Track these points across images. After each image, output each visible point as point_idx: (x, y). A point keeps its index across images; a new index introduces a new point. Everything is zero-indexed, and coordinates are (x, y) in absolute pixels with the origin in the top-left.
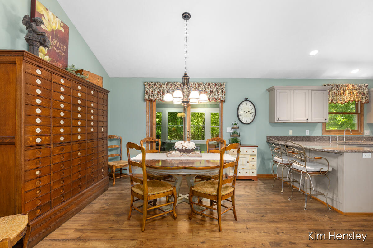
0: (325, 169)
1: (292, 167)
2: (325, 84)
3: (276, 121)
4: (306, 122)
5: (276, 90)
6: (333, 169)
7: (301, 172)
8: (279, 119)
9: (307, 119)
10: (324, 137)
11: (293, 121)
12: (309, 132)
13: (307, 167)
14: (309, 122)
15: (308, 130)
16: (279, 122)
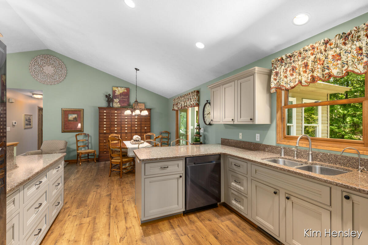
9: (232, 120)
11: (223, 122)
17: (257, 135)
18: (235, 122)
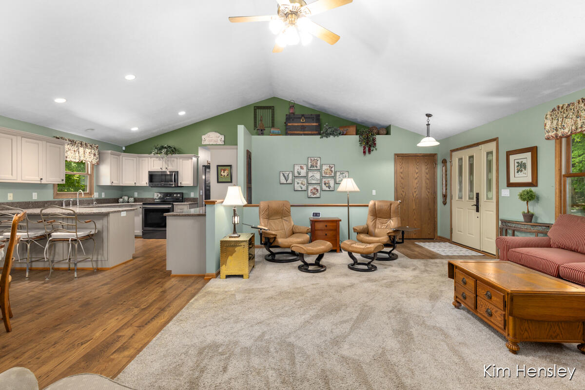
0: (93, 232)
1: (51, 238)
2: (58, 137)
4: (39, 182)
6: (98, 231)
7: (69, 240)
9: (41, 179)
10: (56, 201)
11: (22, 180)
12: (36, 196)
13: (77, 233)
14: (42, 183)
15: (36, 194)
17: (33, 194)
18: (43, 182)
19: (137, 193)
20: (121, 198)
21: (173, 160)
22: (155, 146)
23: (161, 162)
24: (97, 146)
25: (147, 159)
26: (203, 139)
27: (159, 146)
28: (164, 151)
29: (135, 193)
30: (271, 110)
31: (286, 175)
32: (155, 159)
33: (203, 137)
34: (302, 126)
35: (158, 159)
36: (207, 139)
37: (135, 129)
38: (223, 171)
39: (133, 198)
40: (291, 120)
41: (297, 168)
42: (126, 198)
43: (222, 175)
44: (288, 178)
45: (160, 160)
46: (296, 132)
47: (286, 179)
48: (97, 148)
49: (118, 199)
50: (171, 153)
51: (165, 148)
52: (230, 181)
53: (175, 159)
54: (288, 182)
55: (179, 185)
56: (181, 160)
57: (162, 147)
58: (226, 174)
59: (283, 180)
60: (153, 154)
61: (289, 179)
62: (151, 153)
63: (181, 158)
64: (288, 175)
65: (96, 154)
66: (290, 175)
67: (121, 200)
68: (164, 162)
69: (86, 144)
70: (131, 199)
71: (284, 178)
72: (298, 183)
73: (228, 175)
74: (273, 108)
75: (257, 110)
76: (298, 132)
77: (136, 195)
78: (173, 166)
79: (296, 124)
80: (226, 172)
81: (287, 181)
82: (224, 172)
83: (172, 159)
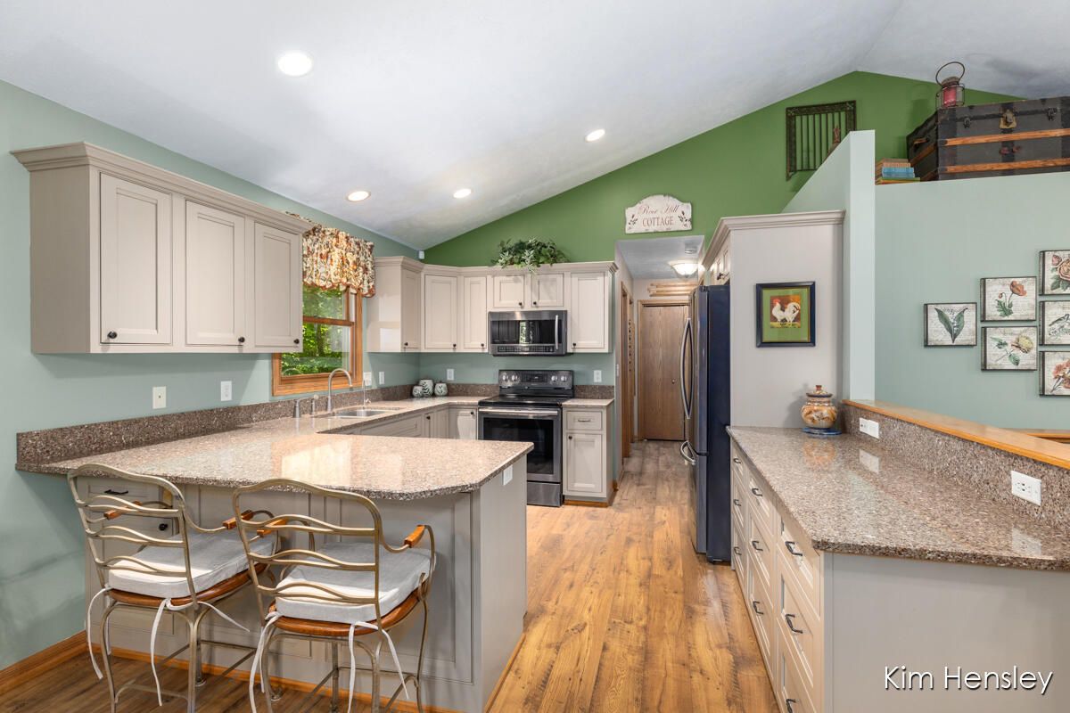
3: (96, 348)
4: (237, 350)
5: (93, 174)
8: (112, 335)
9: (242, 340)
10: (277, 403)
11: (187, 345)
15: (228, 383)
16: (113, 349)
17: (223, 384)
18: (248, 348)
19: (452, 371)
20: (417, 384)
21: (554, 280)
22: (502, 244)
23: (520, 285)
24: (372, 246)
25: (482, 280)
26: (629, 219)
27: (513, 243)
28: (528, 255)
29: (448, 370)
30: (843, 114)
31: (951, 317)
32: (505, 278)
33: (629, 212)
34: (1005, 143)
35: (511, 278)
36: (641, 217)
37: (462, 194)
38: (778, 305)
39: (444, 385)
40: (959, 124)
41: (994, 290)
42: (428, 384)
43: (774, 319)
44: (960, 327)
45: (516, 281)
46: (980, 167)
47: (950, 330)
48: (371, 250)
49: (411, 387)
50: (547, 260)
51: (530, 247)
52: (806, 338)
53: (559, 278)
54: (958, 340)
55: (570, 350)
56: (575, 279)
57: (521, 247)
58: (789, 314)
59: (938, 333)
60: (498, 267)
61: (965, 329)
62: (494, 262)
63: (573, 273)
64: (961, 315)
65: (369, 267)
66: (970, 318)
67: (418, 390)
68: (528, 289)
69: (347, 237)
70: (441, 388)
71: (941, 327)
72: (1001, 344)
73: (797, 319)
74: (850, 107)
75: (798, 118)
76: (988, 167)
77: (451, 375)
78: (551, 298)
79: (982, 140)
80: (791, 306)
81: (954, 337)
82: (783, 309)
83: (550, 277)
